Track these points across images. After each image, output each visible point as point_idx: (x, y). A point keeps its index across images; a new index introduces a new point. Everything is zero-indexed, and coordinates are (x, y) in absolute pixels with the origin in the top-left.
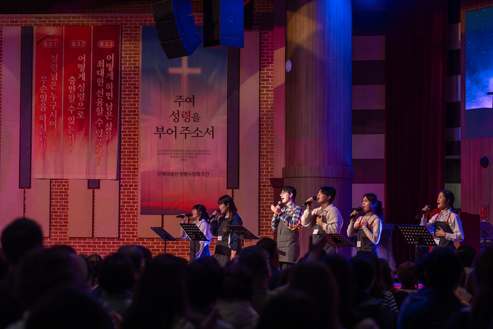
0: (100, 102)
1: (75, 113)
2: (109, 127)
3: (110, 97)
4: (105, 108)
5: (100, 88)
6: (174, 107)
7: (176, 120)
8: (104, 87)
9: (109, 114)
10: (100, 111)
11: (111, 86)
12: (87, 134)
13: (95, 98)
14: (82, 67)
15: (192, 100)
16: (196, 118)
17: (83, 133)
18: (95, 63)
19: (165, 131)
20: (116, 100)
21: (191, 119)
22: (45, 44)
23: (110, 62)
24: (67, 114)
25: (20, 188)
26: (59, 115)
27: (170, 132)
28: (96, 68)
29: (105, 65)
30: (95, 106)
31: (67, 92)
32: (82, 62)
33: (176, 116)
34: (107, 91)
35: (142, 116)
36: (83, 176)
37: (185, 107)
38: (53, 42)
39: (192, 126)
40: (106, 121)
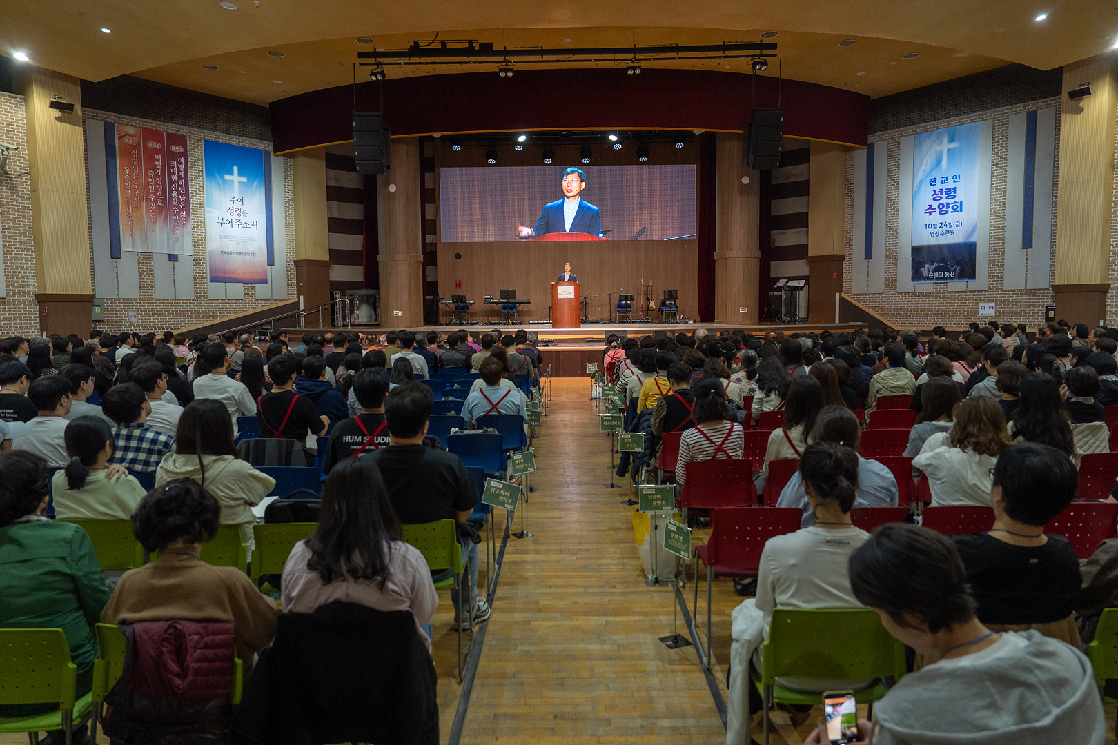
0: (175, 194)
1: (156, 201)
2: (183, 214)
3: (183, 191)
4: (179, 199)
5: (175, 183)
6: (230, 204)
7: (232, 214)
8: (178, 183)
9: (182, 204)
10: (175, 201)
11: (182, 182)
12: (166, 218)
13: (171, 191)
14: (159, 164)
15: (242, 200)
16: (245, 214)
17: (163, 217)
18: (169, 164)
19: (224, 221)
20: (187, 193)
21: (242, 215)
22: (126, 140)
23: (181, 163)
24: (148, 200)
25: (112, 258)
26: (142, 200)
27: (228, 222)
28: (170, 167)
29: (177, 166)
30: (171, 197)
31: (147, 184)
32: (158, 160)
33: (231, 210)
34: (179, 186)
35: (207, 209)
36: (166, 251)
37: (237, 205)
38: (133, 140)
39: (243, 219)
40: (180, 210)
